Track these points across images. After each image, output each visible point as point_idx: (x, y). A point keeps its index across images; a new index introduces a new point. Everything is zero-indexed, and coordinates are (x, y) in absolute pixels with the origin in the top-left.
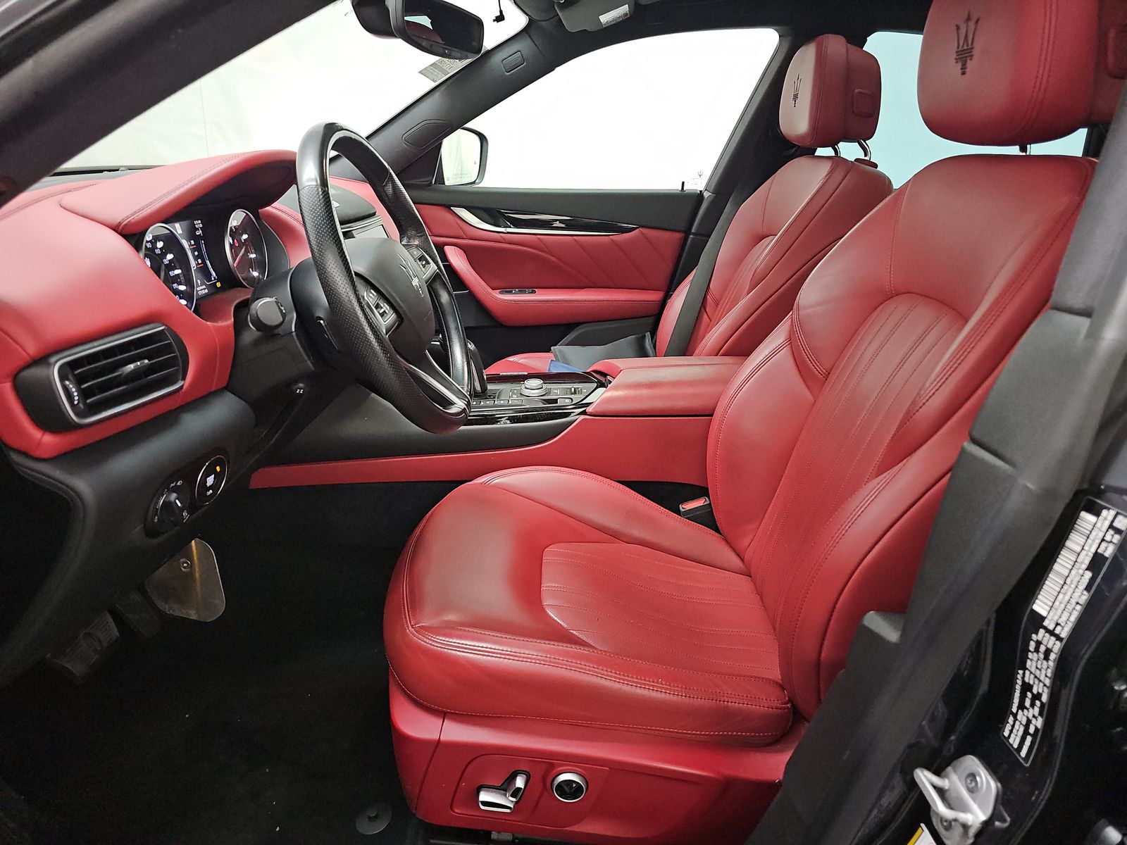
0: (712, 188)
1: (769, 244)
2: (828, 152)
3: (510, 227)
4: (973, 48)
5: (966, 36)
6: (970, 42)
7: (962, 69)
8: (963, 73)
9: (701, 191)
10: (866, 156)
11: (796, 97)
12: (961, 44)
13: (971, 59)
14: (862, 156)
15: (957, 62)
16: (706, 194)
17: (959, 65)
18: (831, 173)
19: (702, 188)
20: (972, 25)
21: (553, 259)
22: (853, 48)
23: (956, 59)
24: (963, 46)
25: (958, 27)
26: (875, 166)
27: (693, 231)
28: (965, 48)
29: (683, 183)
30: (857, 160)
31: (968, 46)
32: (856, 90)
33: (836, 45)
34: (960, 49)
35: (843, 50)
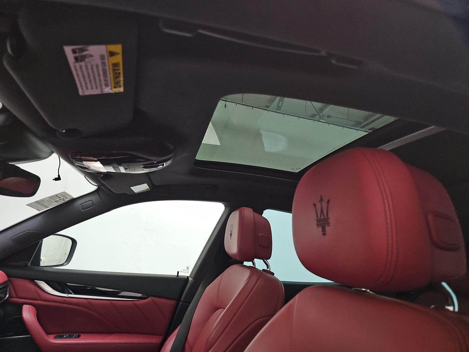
0: (193, 276)
1: (221, 314)
2: (249, 264)
3: (72, 294)
4: (328, 218)
5: (322, 211)
6: (325, 214)
7: (322, 231)
8: (324, 234)
9: (188, 277)
10: (268, 268)
11: (231, 235)
12: (319, 216)
13: (328, 226)
14: (266, 268)
15: (318, 227)
16: (190, 279)
17: (320, 229)
18: (250, 277)
19: (188, 275)
20: (325, 205)
21: (96, 315)
22: (257, 215)
23: (317, 224)
24: (321, 216)
25: (315, 205)
26: (273, 274)
27: (182, 299)
28: (322, 217)
29: (178, 272)
30: (263, 270)
31: (324, 216)
32: (260, 234)
33: (248, 212)
34: (319, 218)
35: (253, 215)
